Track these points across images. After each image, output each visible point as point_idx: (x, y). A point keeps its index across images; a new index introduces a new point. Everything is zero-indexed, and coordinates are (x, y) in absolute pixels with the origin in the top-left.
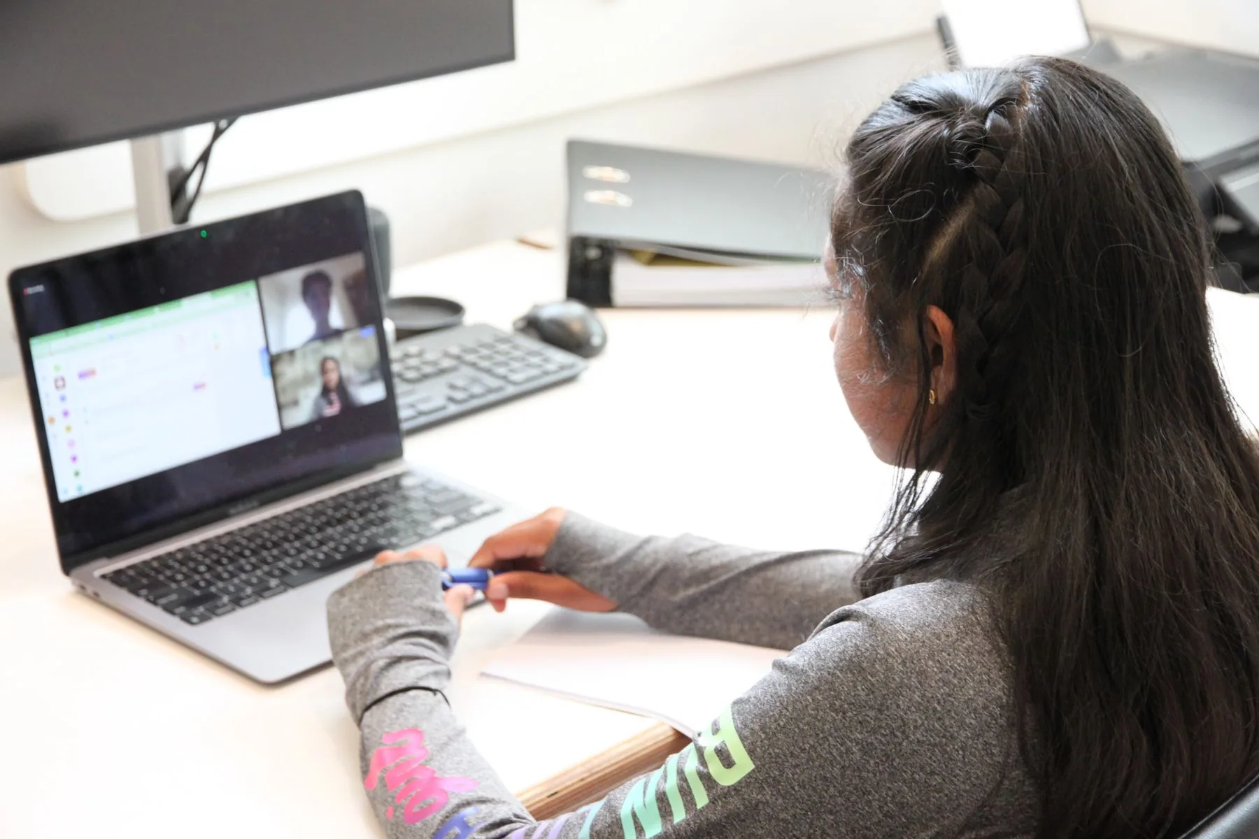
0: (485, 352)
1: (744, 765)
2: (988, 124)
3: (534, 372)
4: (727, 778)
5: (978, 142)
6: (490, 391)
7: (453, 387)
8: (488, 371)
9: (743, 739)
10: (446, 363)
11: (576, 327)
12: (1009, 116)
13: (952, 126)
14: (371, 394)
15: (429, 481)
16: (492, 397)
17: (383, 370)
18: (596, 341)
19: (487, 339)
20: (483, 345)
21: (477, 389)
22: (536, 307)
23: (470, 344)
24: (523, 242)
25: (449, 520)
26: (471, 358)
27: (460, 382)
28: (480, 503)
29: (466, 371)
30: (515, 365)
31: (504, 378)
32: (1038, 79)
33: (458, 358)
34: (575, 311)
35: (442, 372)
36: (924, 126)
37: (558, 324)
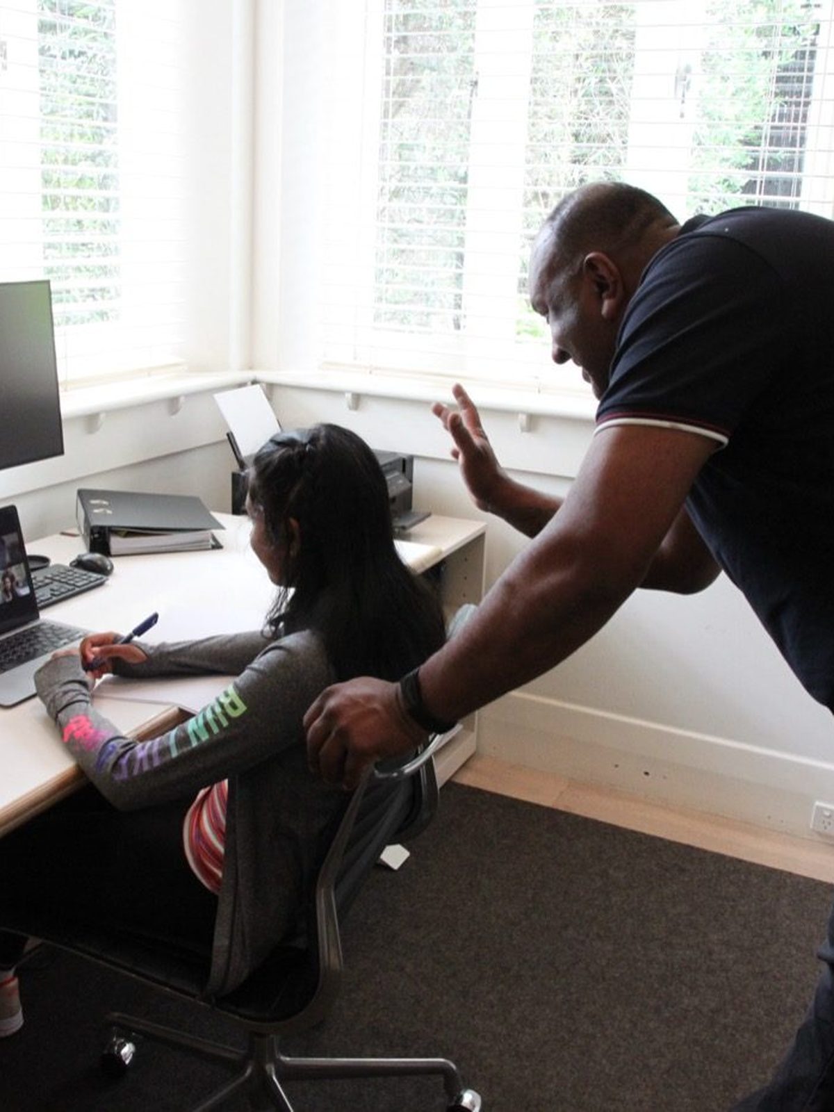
0: (63, 576)
1: (242, 708)
2: (307, 449)
3: (85, 582)
4: (235, 714)
5: (303, 456)
6: (69, 590)
7: (52, 590)
8: (67, 583)
9: (240, 698)
10: (47, 581)
11: (99, 563)
12: (314, 445)
13: (293, 450)
14: (25, 591)
15: (53, 626)
16: (70, 593)
17: (29, 581)
18: (109, 568)
19: (62, 571)
20: (62, 573)
21: (63, 590)
22: (79, 556)
23: (56, 573)
24: (63, 534)
25: (66, 640)
26: (57, 578)
27: (55, 588)
28: (78, 632)
29: (56, 583)
30: (77, 580)
31: (74, 585)
32: (323, 433)
33: (51, 579)
34: (97, 556)
35: (47, 584)
36: (283, 450)
37: (90, 561)
